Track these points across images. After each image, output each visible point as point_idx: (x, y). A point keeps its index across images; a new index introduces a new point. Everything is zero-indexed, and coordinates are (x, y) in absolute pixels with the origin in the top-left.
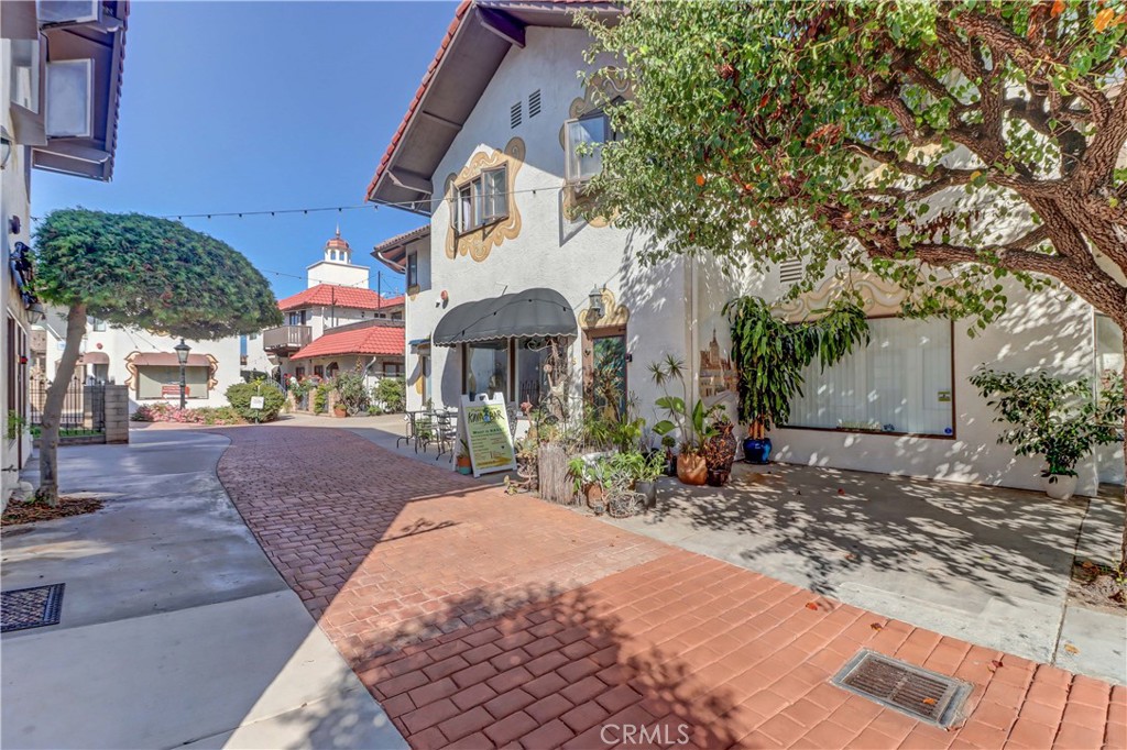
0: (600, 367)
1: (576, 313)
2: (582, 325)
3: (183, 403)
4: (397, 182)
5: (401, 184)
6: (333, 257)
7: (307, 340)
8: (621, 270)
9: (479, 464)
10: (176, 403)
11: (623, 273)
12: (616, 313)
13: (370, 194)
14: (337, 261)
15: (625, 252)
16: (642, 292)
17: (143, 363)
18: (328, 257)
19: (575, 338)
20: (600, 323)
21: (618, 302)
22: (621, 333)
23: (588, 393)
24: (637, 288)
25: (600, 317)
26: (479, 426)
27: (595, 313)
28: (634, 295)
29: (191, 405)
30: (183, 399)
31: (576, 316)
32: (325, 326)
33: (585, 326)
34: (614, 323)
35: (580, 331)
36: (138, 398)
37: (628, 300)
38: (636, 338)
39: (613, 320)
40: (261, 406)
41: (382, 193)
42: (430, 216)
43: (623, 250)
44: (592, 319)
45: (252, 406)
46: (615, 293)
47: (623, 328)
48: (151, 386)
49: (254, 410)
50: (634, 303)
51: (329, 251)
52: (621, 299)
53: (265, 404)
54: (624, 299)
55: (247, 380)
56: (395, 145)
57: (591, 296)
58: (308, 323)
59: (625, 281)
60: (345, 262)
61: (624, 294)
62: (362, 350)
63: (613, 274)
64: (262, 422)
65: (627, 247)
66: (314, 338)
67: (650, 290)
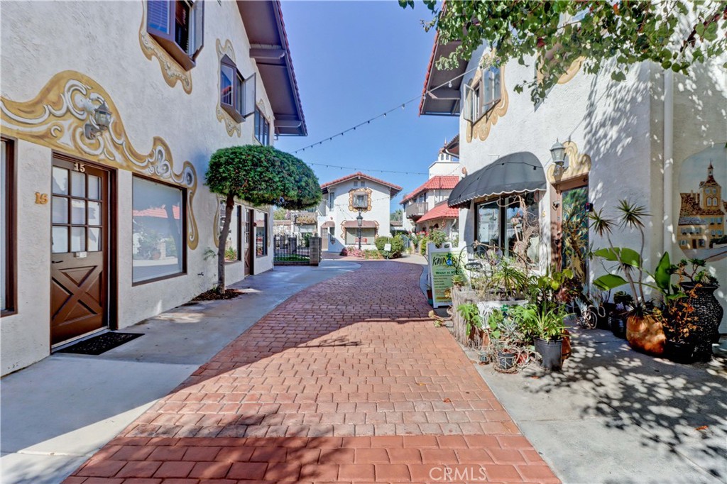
0: (569, 220)
1: (545, 170)
2: (550, 179)
3: (360, 246)
4: (434, 97)
5: (436, 97)
6: (442, 159)
7: (426, 211)
8: (585, 118)
9: (439, 298)
10: (357, 246)
11: (588, 120)
12: (582, 163)
13: (420, 110)
14: (445, 160)
15: (590, 98)
16: (605, 136)
17: (347, 226)
18: (440, 160)
19: (544, 193)
20: (565, 176)
21: (582, 150)
22: (584, 184)
23: (557, 245)
24: (601, 132)
25: (565, 169)
26: (442, 268)
27: (560, 166)
28: (597, 142)
29: (364, 247)
30: (360, 245)
31: (545, 172)
32: (436, 202)
33: (553, 180)
34: (580, 173)
35: (548, 185)
36: (346, 244)
37: (591, 148)
38: (600, 186)
39: (579, 170)
40: (389, 250)
41: (428, 108)
42: (459, 116)
43: (587, 97)
44: (558, 173)
45: (385, 249)
46: (580, 144)
47: (585, 178)
48: (352, 238)
49: (386, 251)
50: (598, 149)
51: (440, 155)
52: (585, 147)
53: (392, 248)
54: (588, 147)
55: (394, 235)
56: (429, 72)
57: (552, 150)
58: (427, 200)
59: (589, 128)
60: (449, 161)
61: (589, 142)
62: (447, 215)
63: (576, 123)
64: (391, 258)
65: (592, 92)
66: (429, 210)
67: (613, 133)
